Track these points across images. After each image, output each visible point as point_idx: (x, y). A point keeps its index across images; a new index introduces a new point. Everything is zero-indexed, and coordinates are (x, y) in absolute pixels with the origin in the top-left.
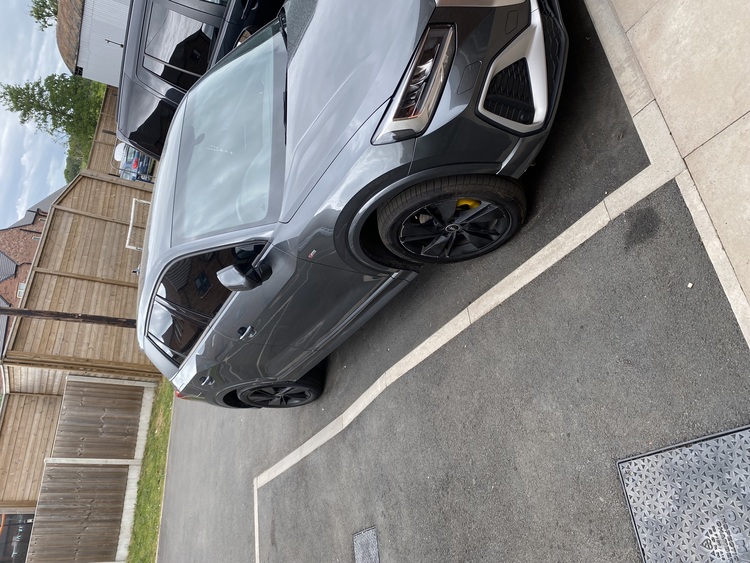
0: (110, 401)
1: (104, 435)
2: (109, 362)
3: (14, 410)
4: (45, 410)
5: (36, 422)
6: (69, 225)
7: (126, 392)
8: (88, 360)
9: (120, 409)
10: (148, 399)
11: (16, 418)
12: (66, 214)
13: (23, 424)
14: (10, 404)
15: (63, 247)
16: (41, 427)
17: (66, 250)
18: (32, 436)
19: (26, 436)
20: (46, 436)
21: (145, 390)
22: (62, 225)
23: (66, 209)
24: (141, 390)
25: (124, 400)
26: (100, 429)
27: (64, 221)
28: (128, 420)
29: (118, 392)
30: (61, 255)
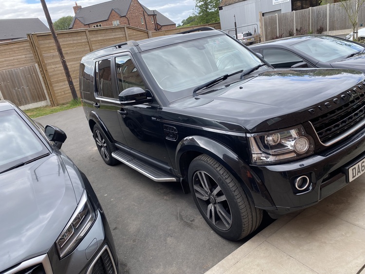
0: (33, 88)
1: (14, 91)
2: (50, 80)
3: (22, 46)
4: (28, 59)
5: (20, 57)
6: (118, 36)
7: (41, 92)
8: (46, 71)
9: (31, 93)
10: (42, 104)
11: (18, 48)
12: (124, 33)
13: (17, 52)
14: (24, 43)
15: (105, 38)
16: (19, 60)
17: (103, 40)
18: (13, 58)
19: (12, 55)
20: (15, 64)
21: (45, 101)
22: (117, 33)
23: (126, 32)
24: (45, 99)
25: (36, 93)
26: (16, 88)
27: (120, 33)
28: (27, 99)
29: (39, 89)
30: (100, 38)
